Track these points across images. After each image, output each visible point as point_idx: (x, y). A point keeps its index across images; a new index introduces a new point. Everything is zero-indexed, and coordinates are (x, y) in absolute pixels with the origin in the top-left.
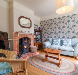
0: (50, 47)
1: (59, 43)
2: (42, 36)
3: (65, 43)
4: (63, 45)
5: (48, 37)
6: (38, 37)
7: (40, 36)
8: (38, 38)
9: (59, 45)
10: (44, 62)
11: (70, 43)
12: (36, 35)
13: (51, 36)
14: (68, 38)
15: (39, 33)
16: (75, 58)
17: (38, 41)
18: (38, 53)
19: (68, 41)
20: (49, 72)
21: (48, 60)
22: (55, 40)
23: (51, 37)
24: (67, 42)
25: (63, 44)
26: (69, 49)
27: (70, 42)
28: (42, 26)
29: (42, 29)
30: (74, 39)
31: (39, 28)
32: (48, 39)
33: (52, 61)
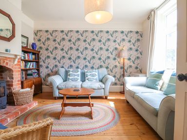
0: (64, 87)
1: (79, 78)
2: (41, 63)
3: (89, 77)
4: (87, 81)
5: (56, 66)
6: (30, 65)
7: (34, 63)
8: (30, 69)
9: (79, 80)
10: (59, 119)
11: (97, 77)
12: (26, 62)
13: (61, 65)
14: (92, 68)
15: (34, 57)
16: (106, 98)
17: (31, 75)
18: (35, 104)
19: (94, 73)
20: (78, 134)
21: (65, 112)
22: (71, 73)
23: (63, 67)
24: (93, 75)
25: (86, 78)
26: (97, 86)
27: (97, 74)
28: (39, 40)
29: (41, 48)
30: (101, 70)
31: (33, 45)
32: (54, 70)
33: (74, 112)
